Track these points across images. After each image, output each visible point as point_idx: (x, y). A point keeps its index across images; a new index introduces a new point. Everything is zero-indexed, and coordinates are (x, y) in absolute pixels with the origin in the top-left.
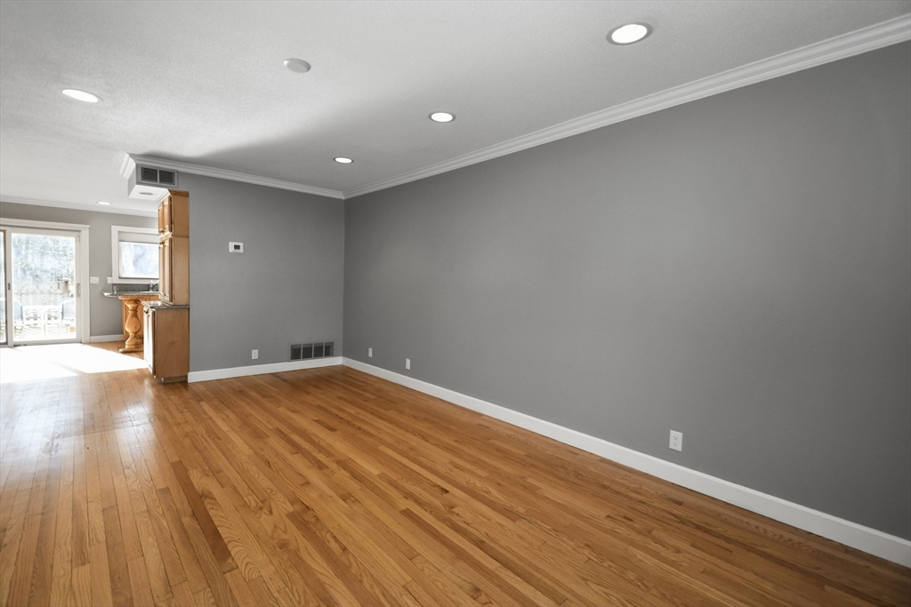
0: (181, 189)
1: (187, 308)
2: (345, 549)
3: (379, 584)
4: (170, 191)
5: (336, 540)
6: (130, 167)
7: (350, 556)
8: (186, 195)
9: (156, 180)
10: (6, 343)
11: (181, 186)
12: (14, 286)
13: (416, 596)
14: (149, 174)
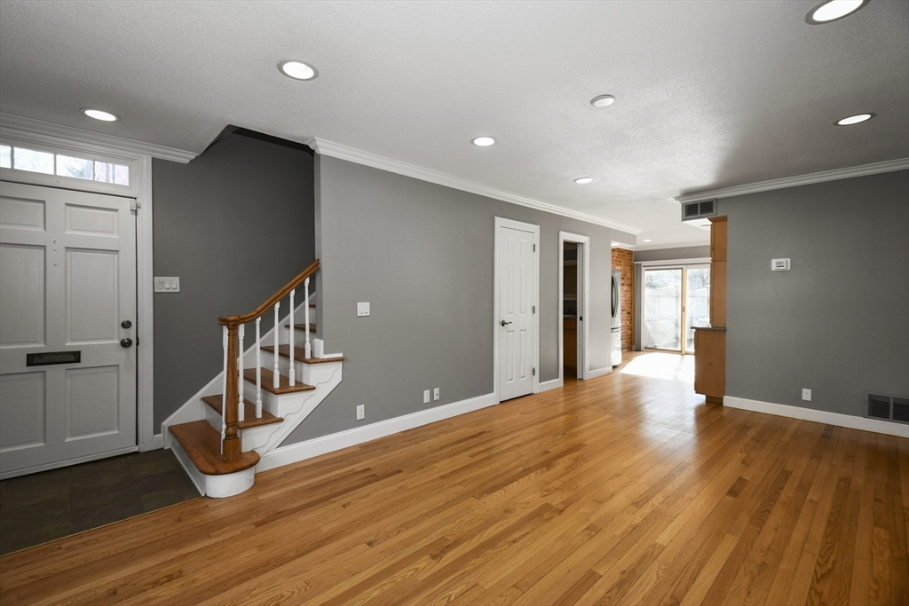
0: (720, 215)
1: (724, 330)
2: (514, 542)
3: (476, 569)
4: (710, 220)
5: (523, 536)
6: (677, 208)
7: (507, 546)
8: (724, 219)
9: (697, 213)
10: (681, 352)
11: (719, 212)
12: (687, 309)
13: (467, 594)
14: (691, 211)
